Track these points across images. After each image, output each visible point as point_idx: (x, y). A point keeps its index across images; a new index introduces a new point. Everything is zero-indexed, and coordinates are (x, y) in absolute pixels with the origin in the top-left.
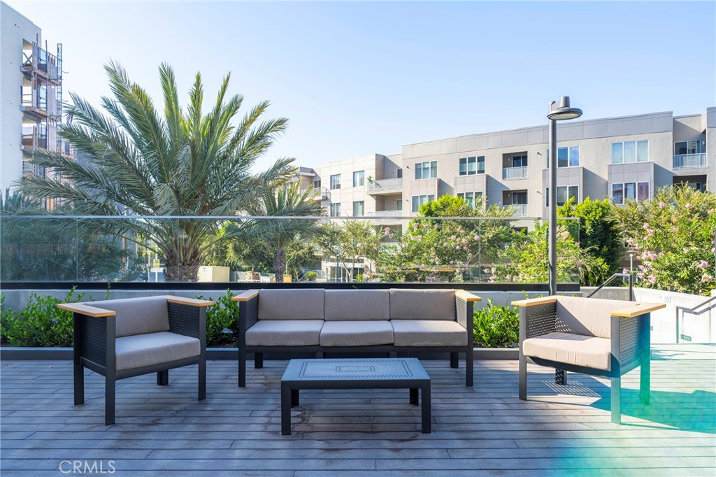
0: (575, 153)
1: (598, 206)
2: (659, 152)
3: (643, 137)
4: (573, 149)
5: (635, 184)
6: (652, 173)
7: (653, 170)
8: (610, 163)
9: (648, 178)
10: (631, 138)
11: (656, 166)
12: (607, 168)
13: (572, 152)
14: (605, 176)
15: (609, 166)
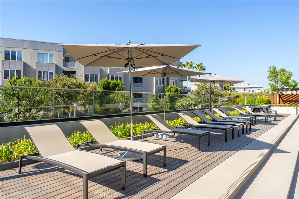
0: (20, 54)
1: (29, 81)
2: (58, 60)
3: (52, 52)
4: (19, 52)
5: (48, 72)
6: (55, 68)
7: (55, 67)
8: (37, 61)
9: (53, 70)
10: (47, 52)
11: (56, 65)
12: (35, 64)
13: (18, 54)
14: (35, 67)
15: (36, 63)
